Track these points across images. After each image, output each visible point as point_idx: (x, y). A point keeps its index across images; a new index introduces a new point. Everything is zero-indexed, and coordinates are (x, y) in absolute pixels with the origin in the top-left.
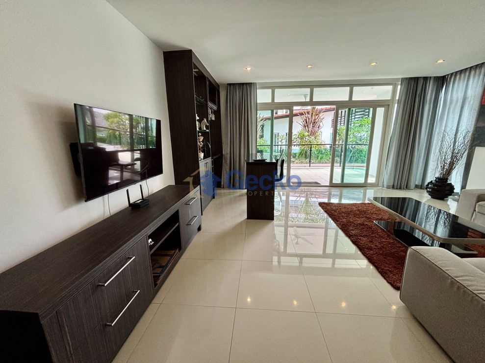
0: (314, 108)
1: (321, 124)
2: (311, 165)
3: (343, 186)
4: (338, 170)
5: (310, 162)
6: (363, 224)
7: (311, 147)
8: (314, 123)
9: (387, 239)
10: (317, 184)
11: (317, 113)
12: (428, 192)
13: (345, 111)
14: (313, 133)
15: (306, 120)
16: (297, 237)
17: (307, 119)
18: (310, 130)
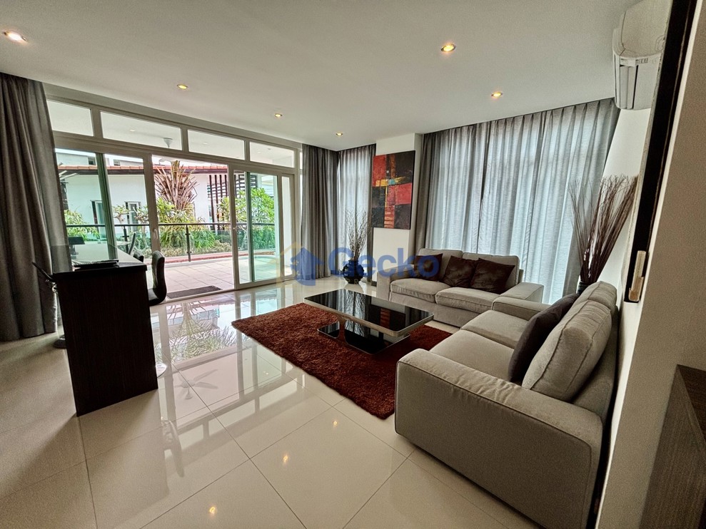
0: (176, 164)
1: (193, 192)
2: (192, 257)
3: (254, 286)
4: (244, 263)
5: (189, 253)
6: (306, 340)
7: (187, 229)
8: (181, 188)
9: (341, 351)
10: (212, 291)
11: (183, 173)
12: (345, 277)
13: (226, 176)
14: (181, 206)
15: (165, 182)
16: (187, 385)
17: (168, 181)
18: (175, 200)
